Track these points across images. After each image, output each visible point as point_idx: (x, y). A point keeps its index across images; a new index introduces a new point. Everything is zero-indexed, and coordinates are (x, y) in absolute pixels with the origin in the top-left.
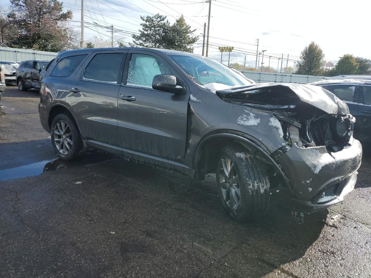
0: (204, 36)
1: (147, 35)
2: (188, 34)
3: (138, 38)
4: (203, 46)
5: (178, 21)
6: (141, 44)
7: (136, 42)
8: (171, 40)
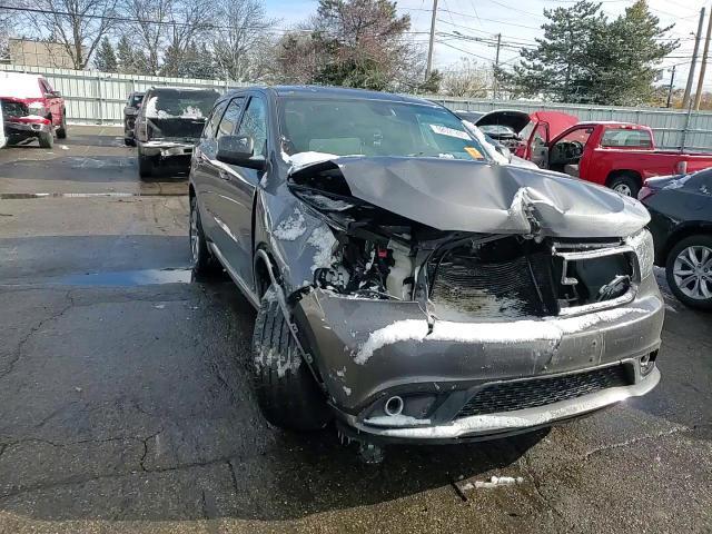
0: (698, 39)
1: (553, 48)
2: (653, 38)
3: (534, 55)
4: (693, 63)
5: (629, 11)
6: (535, 68)
7: (528, 63)
8: (608, 53)
